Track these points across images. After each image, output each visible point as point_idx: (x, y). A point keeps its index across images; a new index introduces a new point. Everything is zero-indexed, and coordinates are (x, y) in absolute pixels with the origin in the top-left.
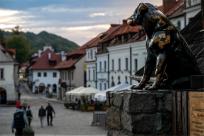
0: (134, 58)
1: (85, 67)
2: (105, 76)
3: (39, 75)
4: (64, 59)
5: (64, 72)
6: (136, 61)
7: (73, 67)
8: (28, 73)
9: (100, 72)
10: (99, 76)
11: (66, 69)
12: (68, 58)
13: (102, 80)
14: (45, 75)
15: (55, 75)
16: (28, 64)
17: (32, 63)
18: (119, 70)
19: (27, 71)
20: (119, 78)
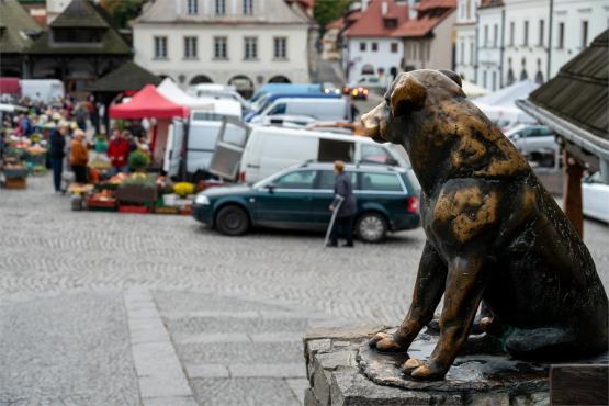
0: (557, 20)
1: (454, 34)
2: (495, 56)
3: (363, 47)
4: (413, 15)
5: (412, 44)
6: (562, 26)
7: (430, 35)
8: (340, 44)
9: (485, 47)
10: (483, 56)
11: (416, 38)
12: (421, 14)
13: (489, 64)
14: (375, 48)
15: (394, 48)
16: (340, 23)
17: (350, 23)
18: (526, 44)
19: (340, 38)
20: (524, 62)
